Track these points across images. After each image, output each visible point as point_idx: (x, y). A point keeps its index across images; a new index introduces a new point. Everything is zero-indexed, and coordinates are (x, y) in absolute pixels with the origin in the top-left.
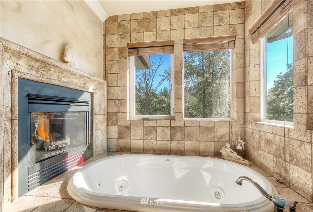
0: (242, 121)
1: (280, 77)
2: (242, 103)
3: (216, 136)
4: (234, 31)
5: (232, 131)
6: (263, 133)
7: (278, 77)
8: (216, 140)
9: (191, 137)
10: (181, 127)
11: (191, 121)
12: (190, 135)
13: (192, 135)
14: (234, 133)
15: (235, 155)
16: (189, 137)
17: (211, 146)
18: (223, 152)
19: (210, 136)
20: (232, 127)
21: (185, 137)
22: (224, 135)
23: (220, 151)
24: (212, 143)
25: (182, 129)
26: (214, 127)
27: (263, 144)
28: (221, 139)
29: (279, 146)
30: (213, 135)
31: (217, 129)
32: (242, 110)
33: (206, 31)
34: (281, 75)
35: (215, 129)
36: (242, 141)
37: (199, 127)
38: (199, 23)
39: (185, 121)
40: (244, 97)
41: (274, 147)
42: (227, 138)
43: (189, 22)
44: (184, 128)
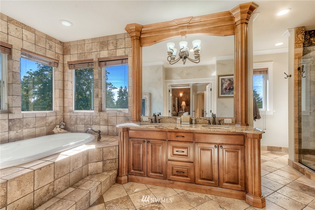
0: (62, 112)
1: (30, 74)
2: (62, 101)
3: (48, 122)
4: (58, 57)
5: (57, 118)
6: (78, 116)
7: (29, 73)
8: (47, 125)
9: (29, 125)
10: (19, 119)
11: (29, 113)
12: (28, 124)
13: (30, 124)
14: (58, 119)
15: (63, 130)
16: (27, 125)
17: (44, 129)
18: (55, 130)
19: (44, 123)
20: (57, 116)
21: (23, 126)
22: (52, 121)
23: (53, 131)
24: (45, 128)
25: (20, 120)
26: (46, 116)
27: (78, 121)
28: (51, 124)
29: (88, 120)
30: (45, 122)
31: (48, 117)
32: (62, 105)
33: (40, 49)
34: (31, 71)
35: (47, 118)
36: (64, 123)
37: (36, 117)
38: (35, 41)
39: (23, 114)
40: (64, 98)
41: (85, 121)
42: (54, 122)
43: (27, 36)
44: (22, 119)
